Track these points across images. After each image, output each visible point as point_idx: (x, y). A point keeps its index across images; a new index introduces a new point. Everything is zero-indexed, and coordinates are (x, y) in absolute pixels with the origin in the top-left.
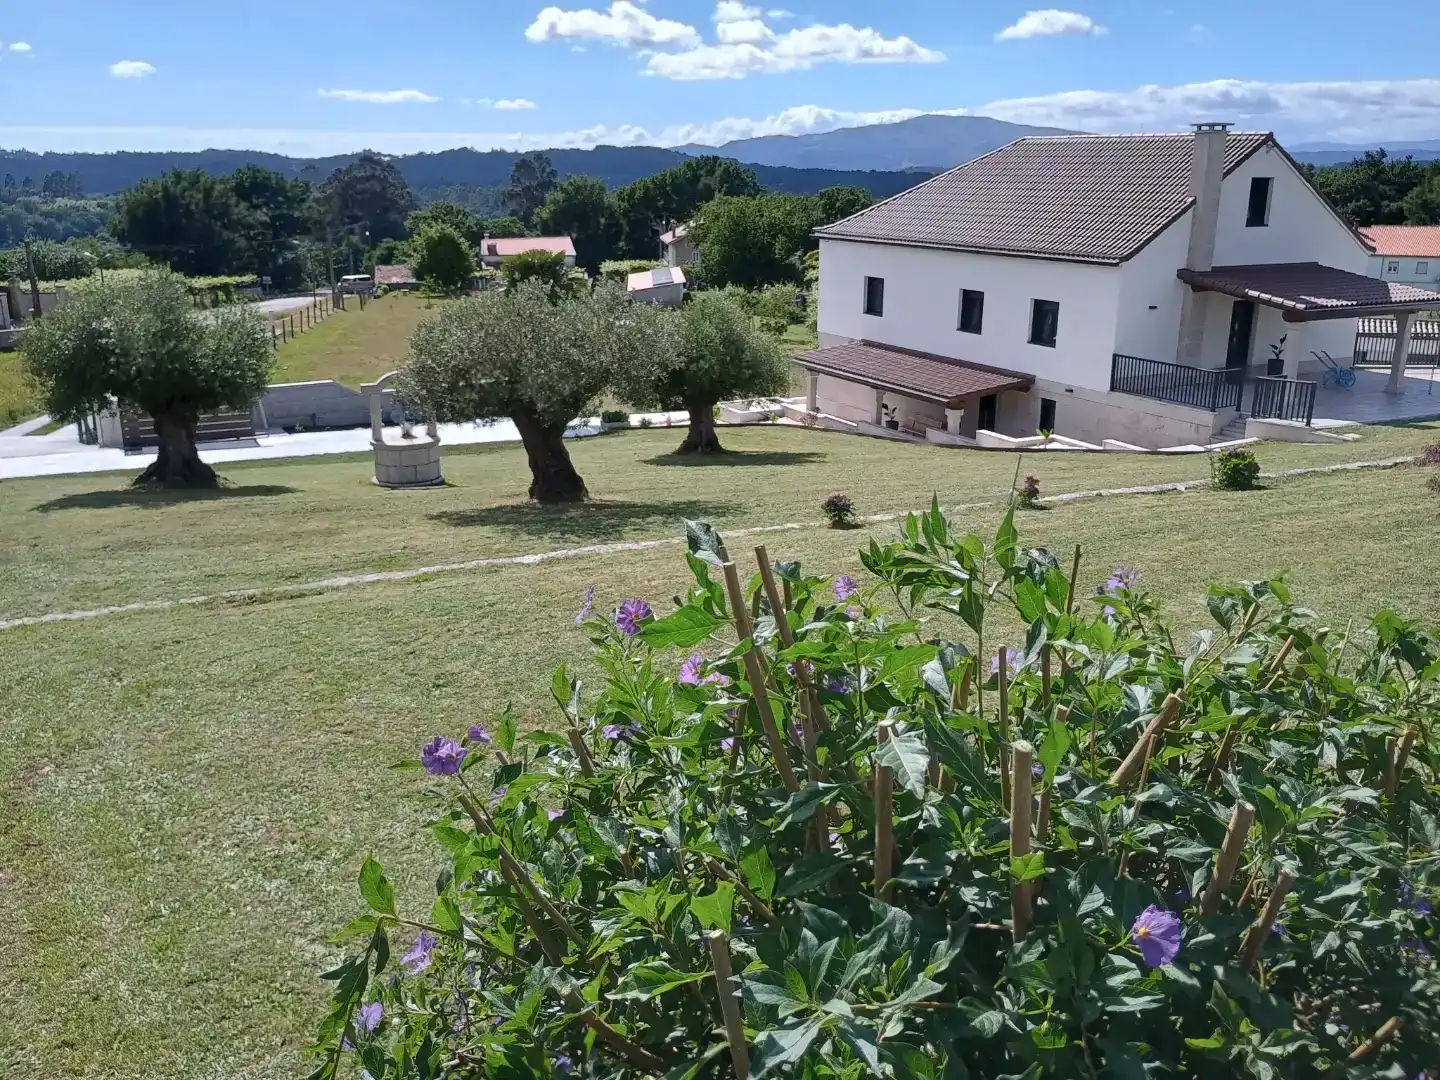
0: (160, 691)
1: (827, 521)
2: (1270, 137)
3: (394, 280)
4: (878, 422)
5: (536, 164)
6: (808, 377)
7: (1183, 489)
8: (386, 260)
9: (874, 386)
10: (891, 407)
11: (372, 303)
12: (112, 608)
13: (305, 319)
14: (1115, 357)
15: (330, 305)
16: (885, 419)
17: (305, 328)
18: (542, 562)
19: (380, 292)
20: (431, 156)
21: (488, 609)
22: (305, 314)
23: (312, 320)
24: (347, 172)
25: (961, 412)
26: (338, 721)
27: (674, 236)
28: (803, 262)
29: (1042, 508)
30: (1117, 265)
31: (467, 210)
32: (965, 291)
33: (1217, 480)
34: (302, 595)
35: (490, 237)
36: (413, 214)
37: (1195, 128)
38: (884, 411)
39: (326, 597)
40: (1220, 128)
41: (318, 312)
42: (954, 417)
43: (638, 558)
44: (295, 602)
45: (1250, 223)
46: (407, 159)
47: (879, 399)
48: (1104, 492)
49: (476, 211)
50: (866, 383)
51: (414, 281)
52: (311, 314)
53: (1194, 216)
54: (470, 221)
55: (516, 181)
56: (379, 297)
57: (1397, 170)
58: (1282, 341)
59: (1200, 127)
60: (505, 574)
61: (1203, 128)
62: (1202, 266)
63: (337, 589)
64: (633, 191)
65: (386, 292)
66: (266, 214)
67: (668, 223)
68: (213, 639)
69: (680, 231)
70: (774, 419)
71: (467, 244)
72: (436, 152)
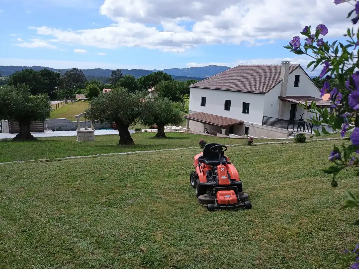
0: (22, 180)
1: (200, 147)
2: (299, 65)
3: (81, 98)
4: (204, 132)
5: (117, 72)
6: (187, 120)
7: (288, 143)
8: (79, 93)
9: (204, 123)
10: (207, 129)
11: (75, 103)
12: (8, 162)
13: (57, 106)
14: (263, 116)
15: (64, 103)
16: (206, 131)
17: (57, 108)
18: (126, 154)
19: (77, 101)
20: (91, 70)
21: (113, 163)
22: (58, 105)
23: (59, 107)
24: (69, 72)
25: (225, 129)
26: (74, 187)
27: (151, 90)
28: (183, 97)
29: (253, 145)
30: (264, 94)
31: (99, 82)
32: (226, 100)
33: (296, 141)
34: (62, 160)
35: (105, 88)
36: (86, 82)
37: (282, 63)
38: (206, 130)
39: (68, 160)
40: (288, 63)
41: (61, 105)
42: (224, 131)
43: (152, 154)
44: (60, 161)
45: (295, 86)
46: (85, 70)
47: (205, 126)
48: (269, 143)
49: (102, 83)
50: (201, 122)
51: (86, 98)
52: (59, 105)
53: (282, 83)
54: (101, 84)
55: (112, 76)
56: (77, 102)
57: (322, 81)
58: (303, 114)
59: (283, 62)
60: (116, 156)
61: (284, 63)
62: (284, 95)
63: (71, 159)
64: (141, 79)
65: (78, 101)
66: (49, 81)
67: (150, 87)
68: (37, 169)
69: (153, 89)
70: (178, 131)
71: (100, 90)
72: (92, 69)
